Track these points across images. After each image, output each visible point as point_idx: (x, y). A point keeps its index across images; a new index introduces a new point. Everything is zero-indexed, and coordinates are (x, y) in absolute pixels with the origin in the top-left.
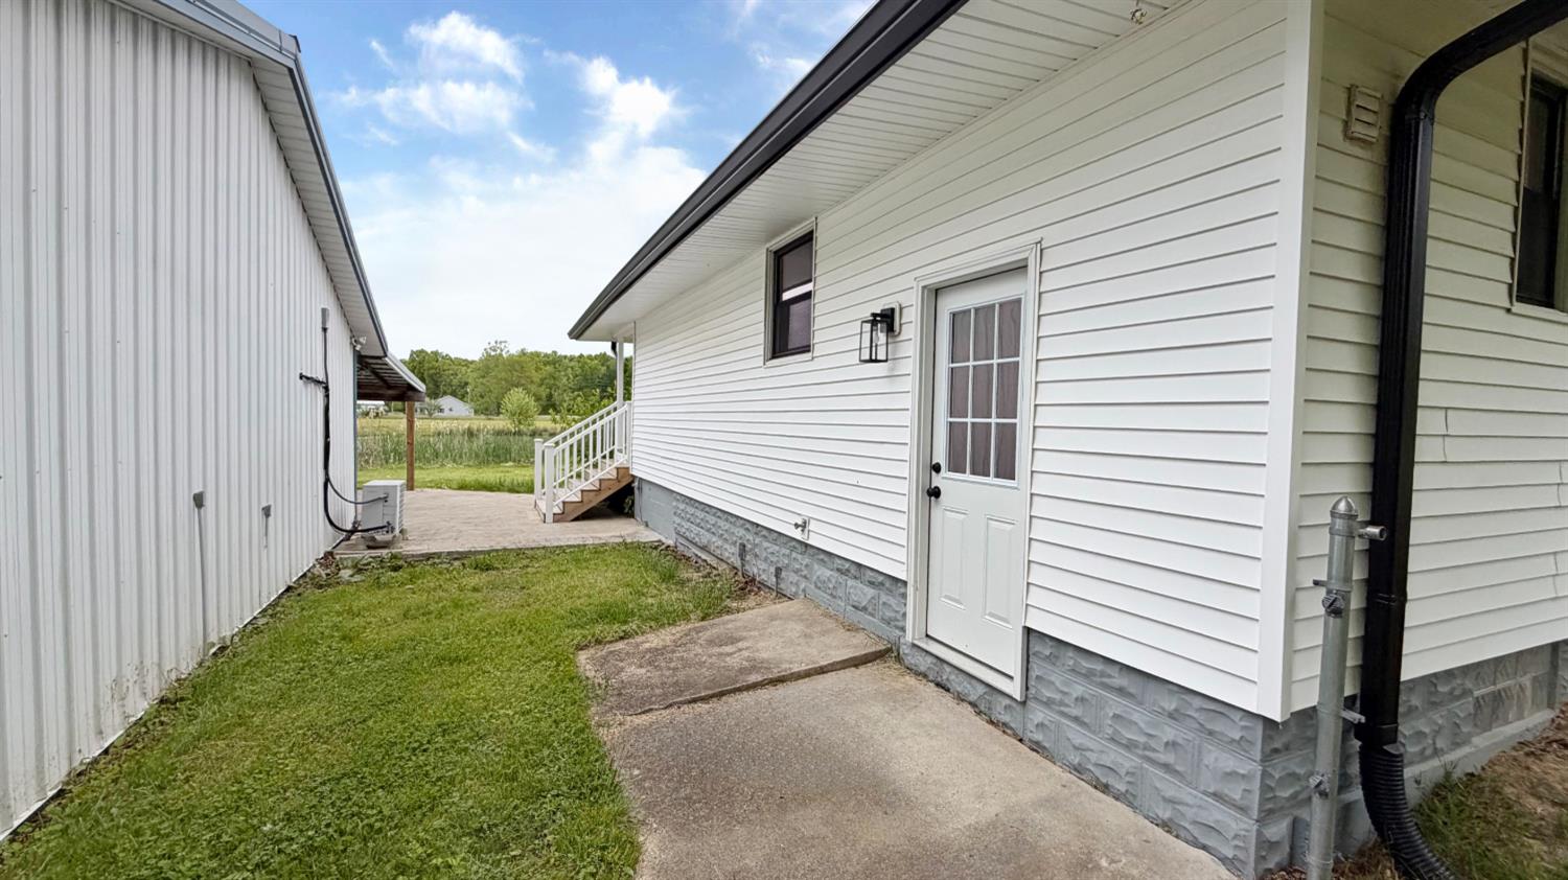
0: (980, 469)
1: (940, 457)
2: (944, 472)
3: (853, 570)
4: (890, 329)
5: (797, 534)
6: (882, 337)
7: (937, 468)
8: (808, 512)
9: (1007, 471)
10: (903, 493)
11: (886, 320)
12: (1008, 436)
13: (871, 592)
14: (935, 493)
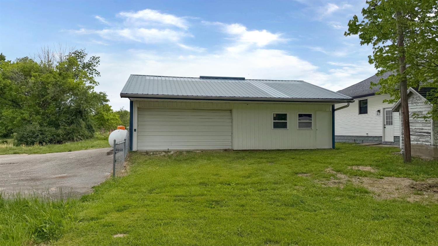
0: (389, 125)
1: (385, 124)
2: (386, 125)
3: (375, 137)
4: (379, 112)
5: (366, 135)
6: (378, 113)
7: (385, 125)
8: (367, 132)
9: (392, 124)
10: (381, 127)
11: (379, 111)
12: (392, 121)
13: (377, 139)
14: (385, 127)
